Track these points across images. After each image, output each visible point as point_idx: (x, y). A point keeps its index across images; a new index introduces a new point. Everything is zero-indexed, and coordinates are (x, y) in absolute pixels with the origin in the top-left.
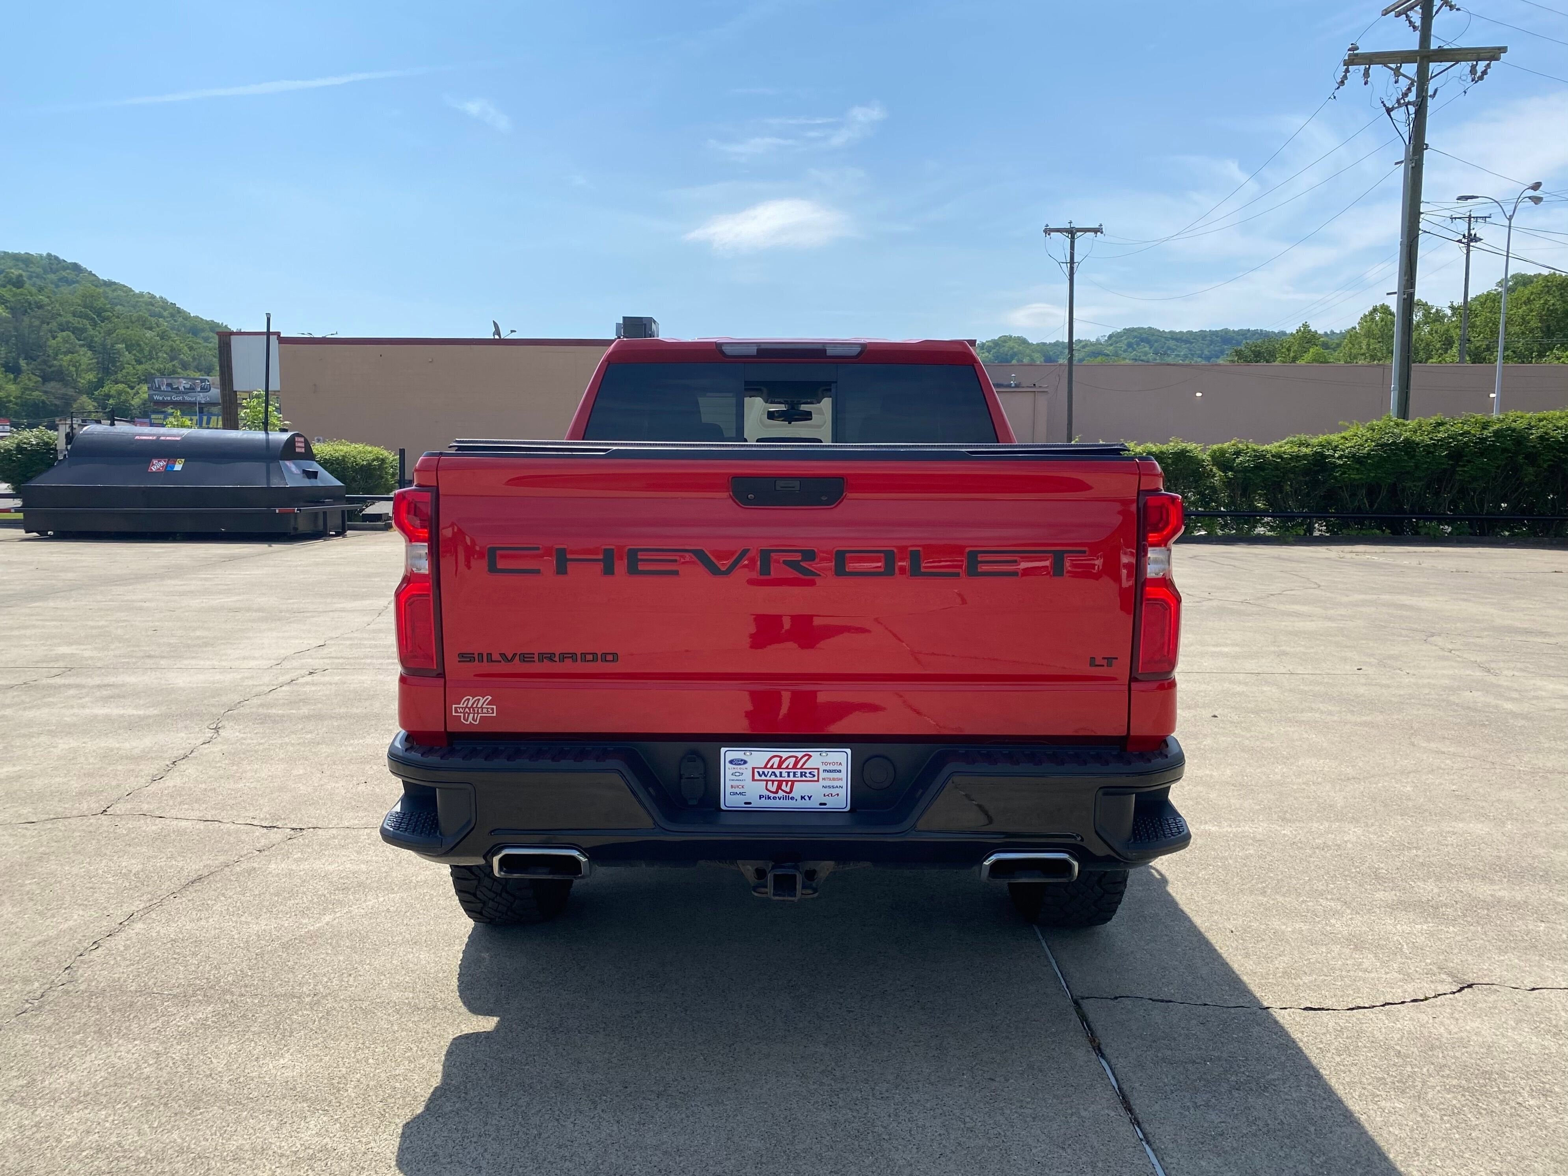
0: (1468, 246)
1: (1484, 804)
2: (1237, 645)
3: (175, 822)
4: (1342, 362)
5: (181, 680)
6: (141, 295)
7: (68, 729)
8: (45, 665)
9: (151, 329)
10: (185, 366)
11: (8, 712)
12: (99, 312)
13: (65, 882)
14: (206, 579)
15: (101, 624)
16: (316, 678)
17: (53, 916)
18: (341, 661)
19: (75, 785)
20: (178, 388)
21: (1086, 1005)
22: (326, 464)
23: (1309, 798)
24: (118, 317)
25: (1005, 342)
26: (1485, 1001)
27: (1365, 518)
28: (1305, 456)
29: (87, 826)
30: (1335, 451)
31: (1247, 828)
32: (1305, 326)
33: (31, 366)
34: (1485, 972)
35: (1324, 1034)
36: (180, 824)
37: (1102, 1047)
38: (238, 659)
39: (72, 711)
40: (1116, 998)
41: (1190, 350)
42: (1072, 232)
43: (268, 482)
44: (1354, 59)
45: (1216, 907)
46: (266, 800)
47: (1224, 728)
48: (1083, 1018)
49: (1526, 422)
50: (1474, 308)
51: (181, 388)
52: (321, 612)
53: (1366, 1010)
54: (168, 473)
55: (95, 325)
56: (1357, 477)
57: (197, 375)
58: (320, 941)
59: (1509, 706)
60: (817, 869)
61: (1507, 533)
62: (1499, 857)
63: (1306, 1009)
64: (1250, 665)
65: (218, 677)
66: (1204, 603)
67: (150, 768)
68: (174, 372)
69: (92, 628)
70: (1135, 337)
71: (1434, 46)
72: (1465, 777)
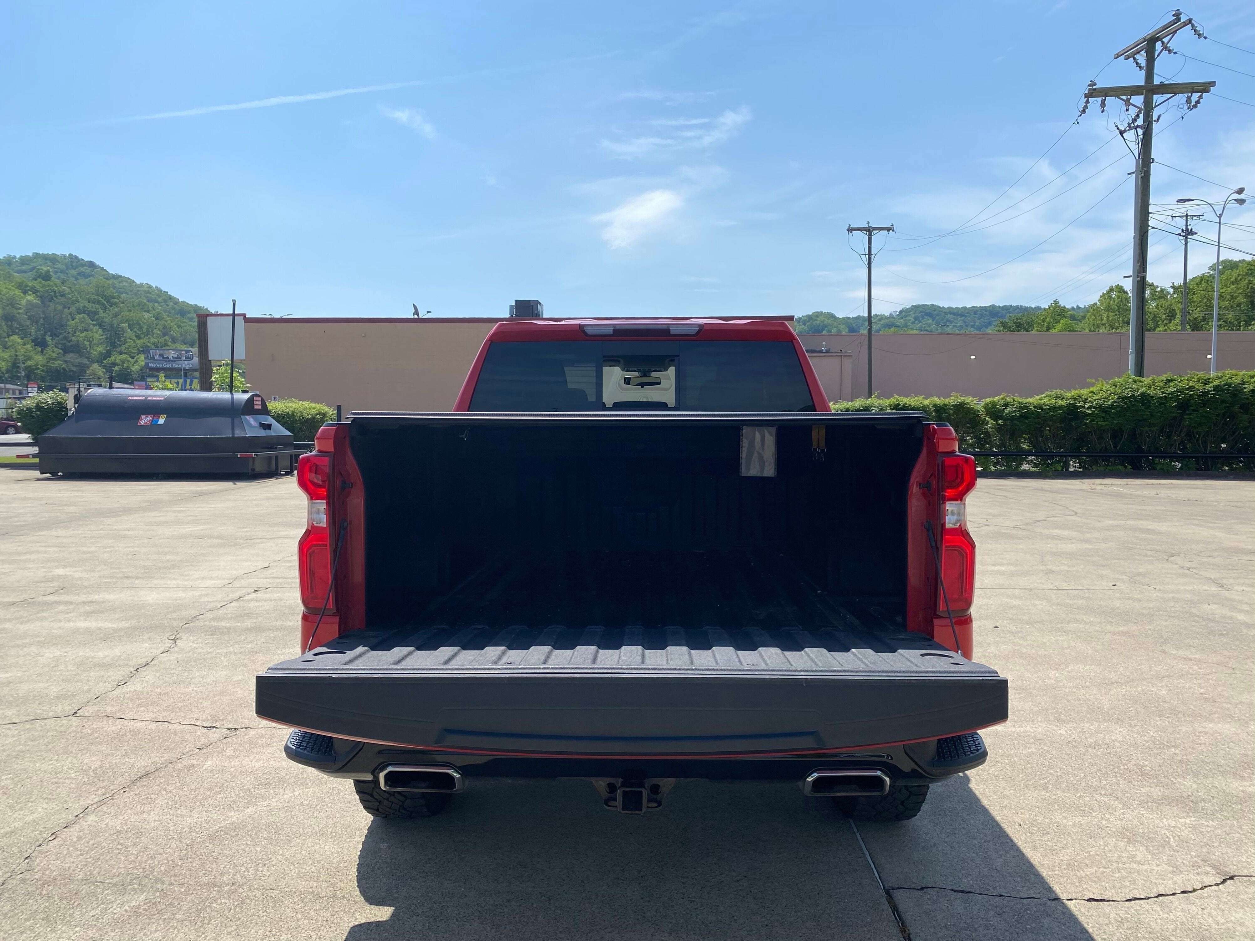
0: (1187, 238)
1: (1229, 706)
2: (1012, 564)
3: (132, 723)
4: (1087, 331)
5: (151, 597)
6: (141, 285)
7: (54, 640)
8: (42, 585)
9: (148, 311)
10: (174, 340)
11: (8, 625)
12: (108, 299)
13: (35, 778)
14: (179, 512)
15: (93, 549)
16: (259, 595)
17: (21, 809)
18: (281, 580)
19: (54, 690)
20: (168, 358)
21: (898, 896)
22: (279, 418)
23: (1080, 700)
24: (123, 303)
25: (817, 317)
26: (1246, 892)
27: (1110, 457)
28: (1061, 407)
29: (60, 727)
30: (1085, 403)
31: (1028, 728)
32: (1056, 302)
33: (55, 341)
34: (1244, 864)
35: (1107, 925)
36: (136, 725)
37: (911, 936)
38: (198, 579)
39: (59, 625)
40: (922, 889)
41: (965, 322)
42: (869, 231)
43: (233, 433)
44: (1093, 92)
45: (1006, 802)
46: (209, 703)
47: (1005, 638)
48: (895, 909)
49: (1239, 378)
50: (1191, 287)
51: (171, 357)
52: (268, 539)
53: (1142, 901)
54: (154, 425)
55: (105, 309)
56: (1104, 423)
57: (184, 347)
58: (242, 833)
59: (1241, 617)
60: (661, 784)
61: (1227, 468)
62: (1246, 755)
63: (1090, 900)
64: (1024, 582)
65: (181, 594)
66: (983, 528)
67: (117, 675)
68: (166, 345)
69: (85, 553)
70: (921, 312)
71: (1157, 81)
72: (1211, 682)
